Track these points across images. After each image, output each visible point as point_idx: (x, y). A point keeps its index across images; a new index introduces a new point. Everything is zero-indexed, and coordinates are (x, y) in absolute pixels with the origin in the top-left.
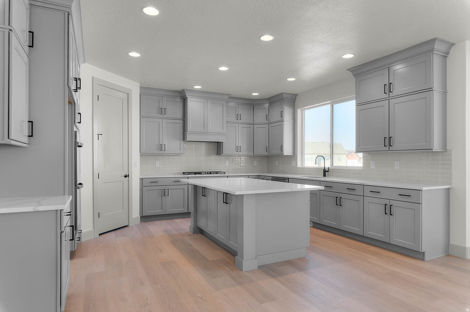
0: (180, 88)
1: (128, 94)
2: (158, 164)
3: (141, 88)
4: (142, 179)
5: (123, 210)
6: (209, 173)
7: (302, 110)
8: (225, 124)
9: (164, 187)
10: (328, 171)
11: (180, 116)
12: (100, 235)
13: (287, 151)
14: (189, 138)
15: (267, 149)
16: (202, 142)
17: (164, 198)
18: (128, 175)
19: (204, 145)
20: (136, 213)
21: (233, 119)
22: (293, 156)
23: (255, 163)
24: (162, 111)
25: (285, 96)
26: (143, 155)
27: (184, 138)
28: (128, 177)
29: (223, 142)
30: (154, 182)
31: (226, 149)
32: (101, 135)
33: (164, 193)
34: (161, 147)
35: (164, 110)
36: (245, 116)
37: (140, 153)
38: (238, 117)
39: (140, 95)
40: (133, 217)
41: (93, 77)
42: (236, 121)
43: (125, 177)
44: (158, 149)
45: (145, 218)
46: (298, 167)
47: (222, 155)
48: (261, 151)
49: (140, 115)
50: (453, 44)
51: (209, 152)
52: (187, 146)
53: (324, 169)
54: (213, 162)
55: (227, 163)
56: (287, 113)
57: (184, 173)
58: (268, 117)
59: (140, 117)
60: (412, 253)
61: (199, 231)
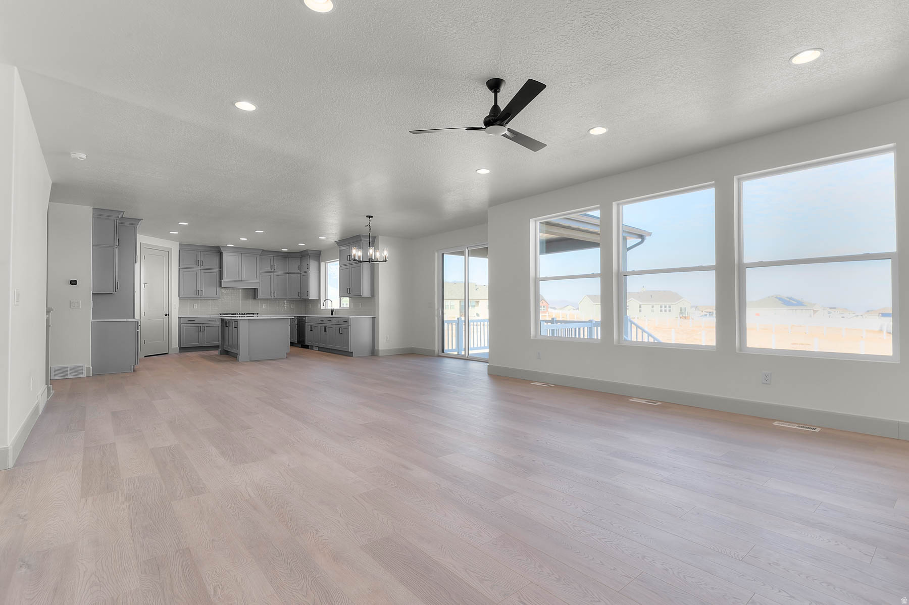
0: (215, 245)
1: (169, 252)
2: (196, 307)
3: (180, 245)
4: (180, 318)
5: (164, 341)
7: (325, 263)
8: (258, 273)
9: (201, 325)
10: (334, 311)
11: (217, 267)
12: (146, 356)
13: (312, 295)
14: (224, 285)
15: (300, 294)
16: (238, 288)
17: (200, 333)
18: (168, 314)
19: (240, 291)
20: (175, 344)
21: (268, 269)
22: (319, 300)
24: (199, 263)
25: (309, 252)
26: (181, 299)
27: (220, 286)
28: (168, 316)
29: (257, 289)
30: (191, 320)
31: (260, 295)
32: (147, 284)
33: (201, 329)
34: (198, 293)
35: (201, 262)
36: (280, 266)
37: (179, 297)
38: (273, 267)
39: (179, 251)
40: (172, 347)
41: (141, 243)
42: (270, 270)
43: (166, 315)
44: (196, 294)
45: (182, 349)
46: (321, 309)
47: (257, 299)
48: (294, 295)
49: (179, 266)
50: (376, 237)
51: (246, 297)
52: (224, 291)
53: (332, 310)
54: (250, 306)
55: (264, 306)
56: (312, 265)
57: (221, 314)
58: (300, 267)
59: (179, 269)
60: (349, 354)
61: (226, 353)
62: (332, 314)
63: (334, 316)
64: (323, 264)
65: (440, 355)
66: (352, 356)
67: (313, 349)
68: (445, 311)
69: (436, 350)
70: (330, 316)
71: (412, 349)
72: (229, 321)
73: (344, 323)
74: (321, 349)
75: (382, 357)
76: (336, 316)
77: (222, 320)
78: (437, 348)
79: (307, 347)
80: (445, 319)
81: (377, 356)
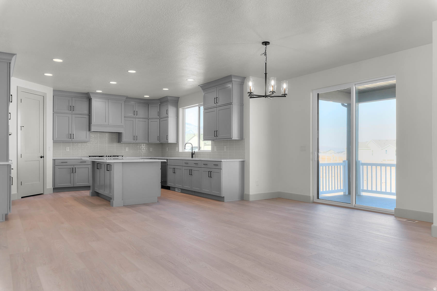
0: (86, 91)
1: (44, 96)
2: (68, 149)
3: (54, 91)
4: (54, 160)
5: (39, 182)
6: (110, 156)
7: (183, 109)
8: (123, 118)
9: (73, 166)
10: (194, 154)
11: (86, 112)
12: (22, 197)
13: (171, 139)
14: (93, 129)
15: (159, 138)
16: (105, 132)
17: (72, 175)
18: (43, 156)
19: (107, 135)
20: (49, 185)
21: (131, 114)
22: (176, 145)
23: (151, 149)
24: (72, 108)
25: (169, 98)
26: (55, 142)
27: (90, 130)
28: (43, 158)
29: (122, 133)
30: (64, 162)
31: (125, 138)
32: (23, 127)
33: (73, 171)
34: (71, 136)
35: (73, 107)
36: (142, 112)
37: (53, 140)
38: (135, 113)
39: (53, 96)
40: (47, 188)
41: (17, 86)
42: (133, 116)
43: (41, 157)
44: (68, 138)
45: (56, 189)
46: (179, 152)
47: (121, 142)
48: (154, 139)
49: (53, 111)
50: (245, 78)
51: (111, 141)
52: (93, 135)
53: (192, 153)
54: (115, 148)
55: (127, 149)
56: (171, 111)
57: (90, 156)
58: (159, 114)
59: (53, 114)
60: (219, 198)
61: (96, 194)
62: (192, 157)
63: (194, 159)
64: (181, 110)
65: (315, 201)
66: (224, 202)
67: (175, 191)
68: (320, 154)
69: (311, 195)
70: (191, 158)
71: (279, 193)
72: (98, 163)
73: (214, 167)
74: (184, 191)
75: (253, 202)
76: (196, 159)
77: (93, 162)
78: (312, 193)
79: (168, 188)
80: (321, 162)
81: (248, 201)
